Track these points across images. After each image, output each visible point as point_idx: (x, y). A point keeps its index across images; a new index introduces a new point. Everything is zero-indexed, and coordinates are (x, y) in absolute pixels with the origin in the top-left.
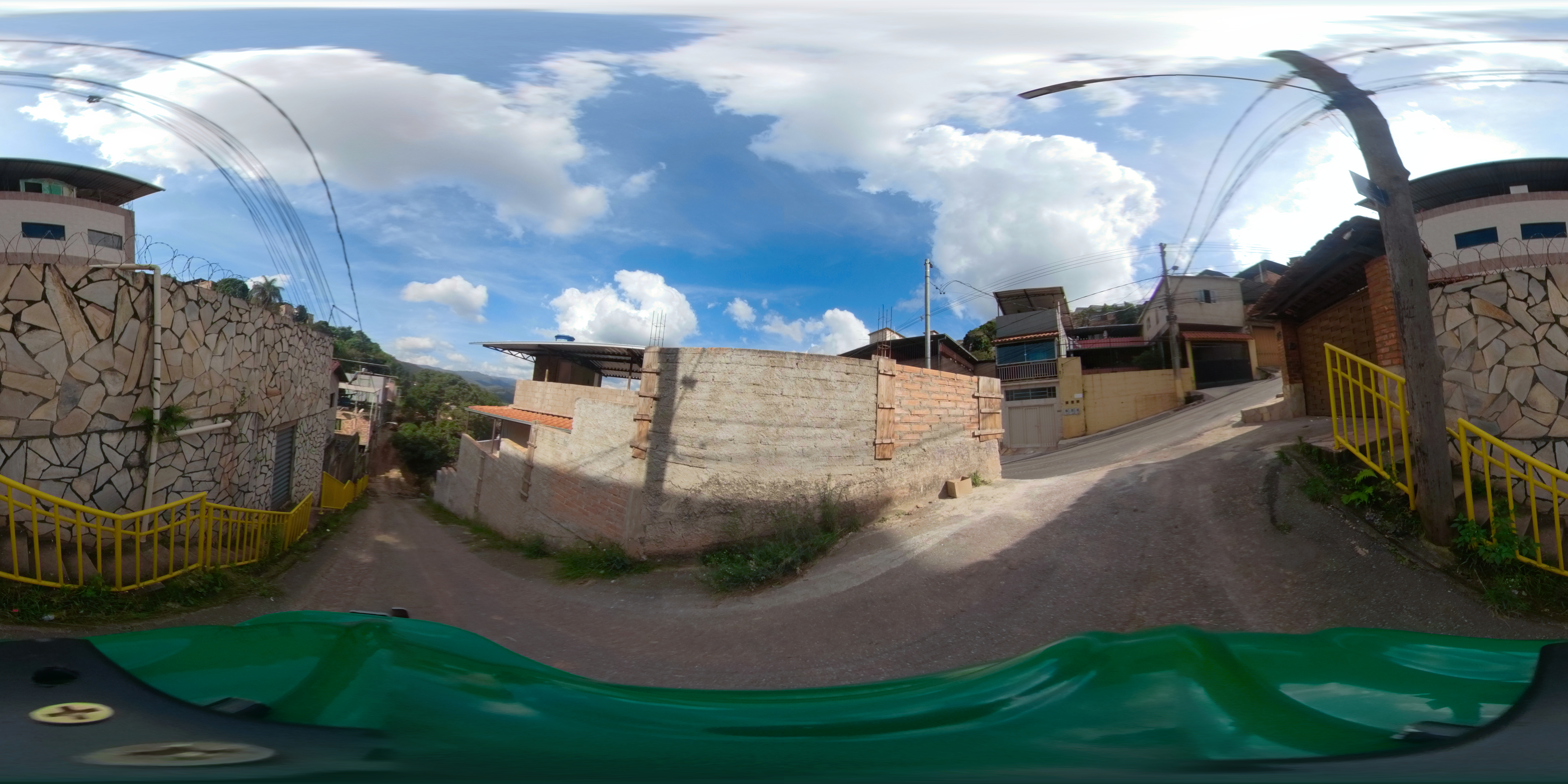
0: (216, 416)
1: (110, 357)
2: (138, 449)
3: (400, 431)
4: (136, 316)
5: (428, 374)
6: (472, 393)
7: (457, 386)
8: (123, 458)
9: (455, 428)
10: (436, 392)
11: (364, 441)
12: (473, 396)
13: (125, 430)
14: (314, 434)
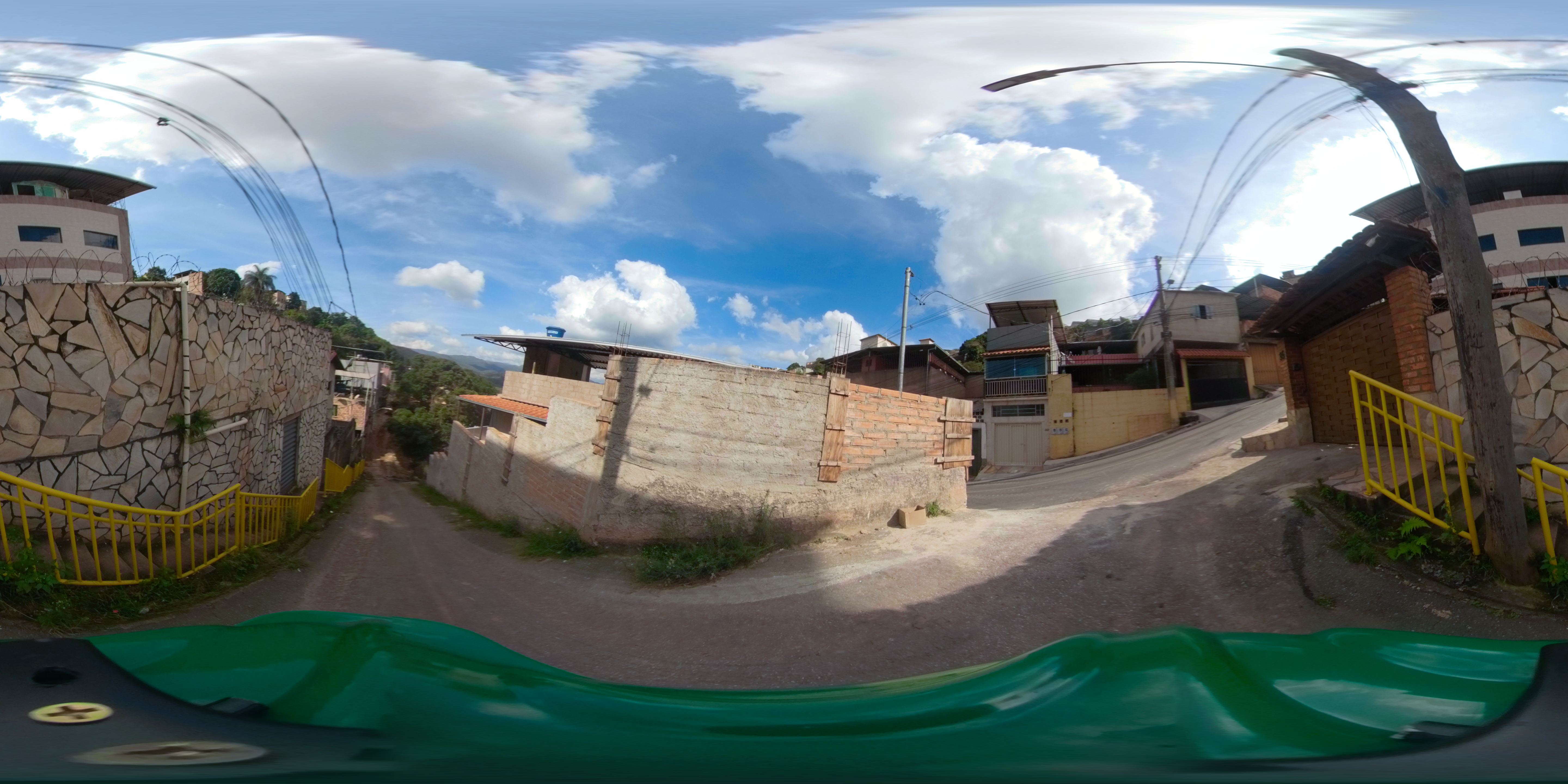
0: (234, 415)
1: (147, 371)
2: (173, 451)
3: (395, 417)
4: (167, 332)
5: (422, 359)
6: (466, 379)
7: (451, 371)
8: (161, 461)
9: (448, 413)
10: (431, 378)
11: (360, 426)
12: (467, 381)
13: (162, 436)
14: (315, 423)
